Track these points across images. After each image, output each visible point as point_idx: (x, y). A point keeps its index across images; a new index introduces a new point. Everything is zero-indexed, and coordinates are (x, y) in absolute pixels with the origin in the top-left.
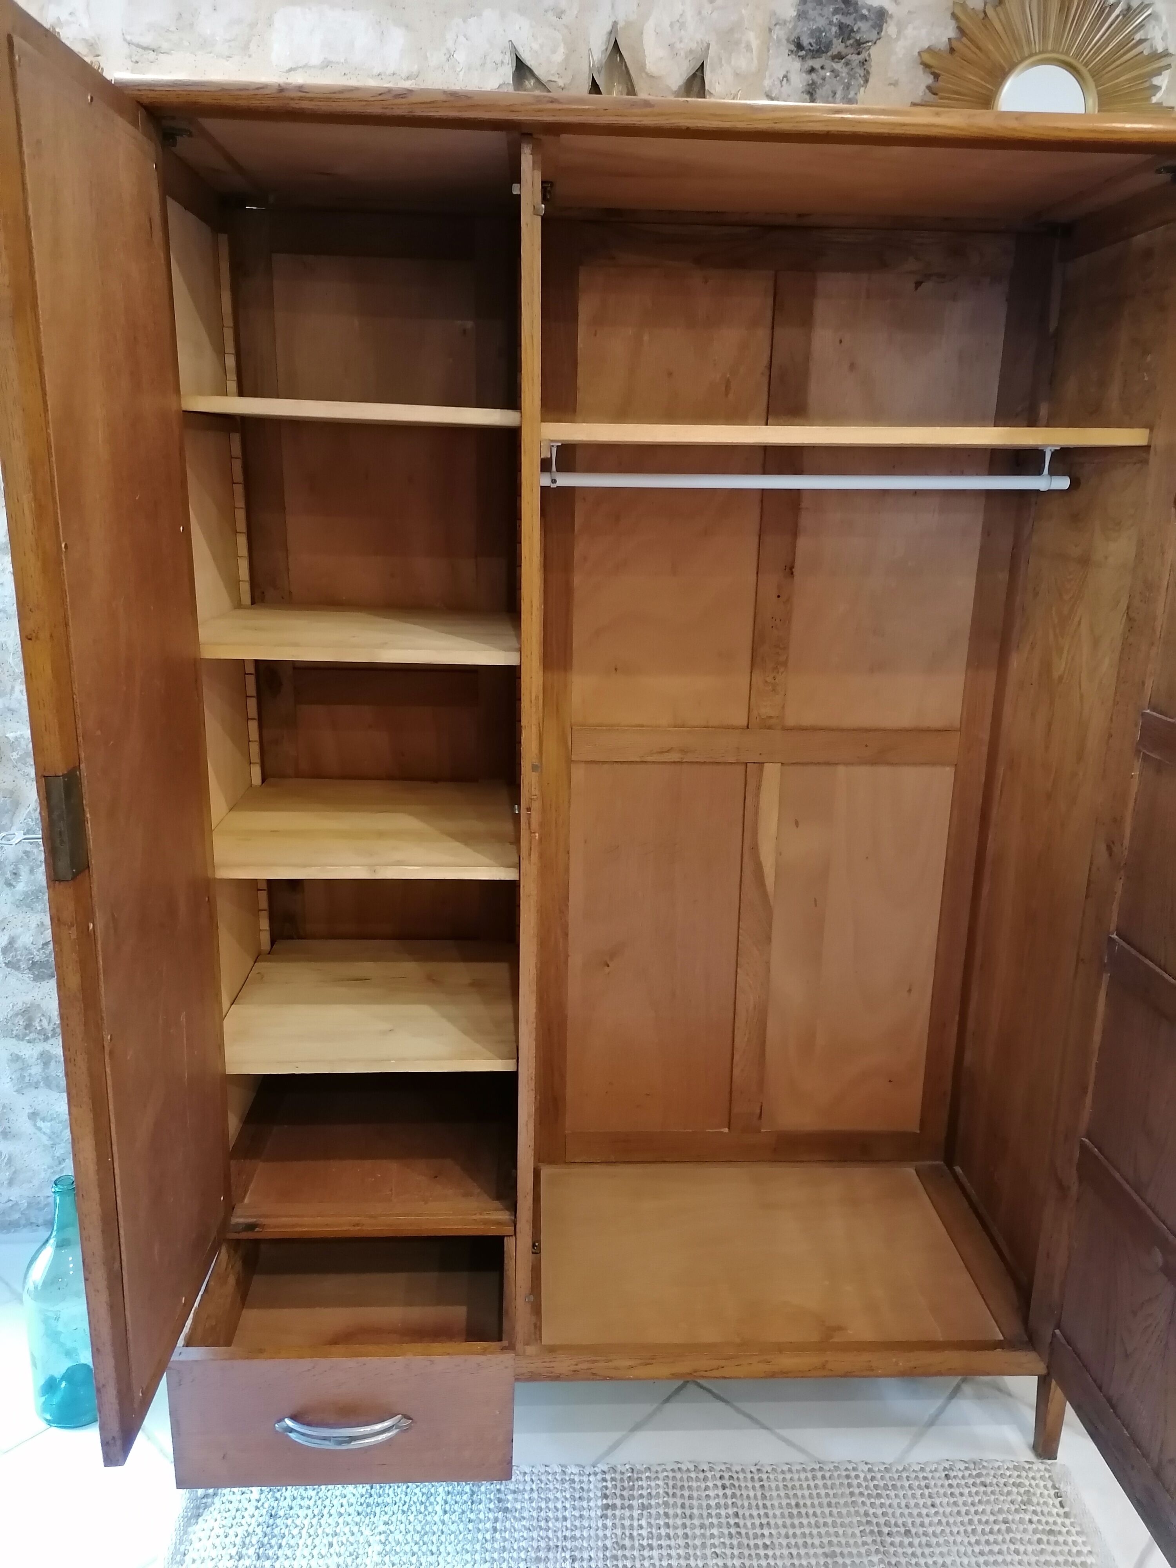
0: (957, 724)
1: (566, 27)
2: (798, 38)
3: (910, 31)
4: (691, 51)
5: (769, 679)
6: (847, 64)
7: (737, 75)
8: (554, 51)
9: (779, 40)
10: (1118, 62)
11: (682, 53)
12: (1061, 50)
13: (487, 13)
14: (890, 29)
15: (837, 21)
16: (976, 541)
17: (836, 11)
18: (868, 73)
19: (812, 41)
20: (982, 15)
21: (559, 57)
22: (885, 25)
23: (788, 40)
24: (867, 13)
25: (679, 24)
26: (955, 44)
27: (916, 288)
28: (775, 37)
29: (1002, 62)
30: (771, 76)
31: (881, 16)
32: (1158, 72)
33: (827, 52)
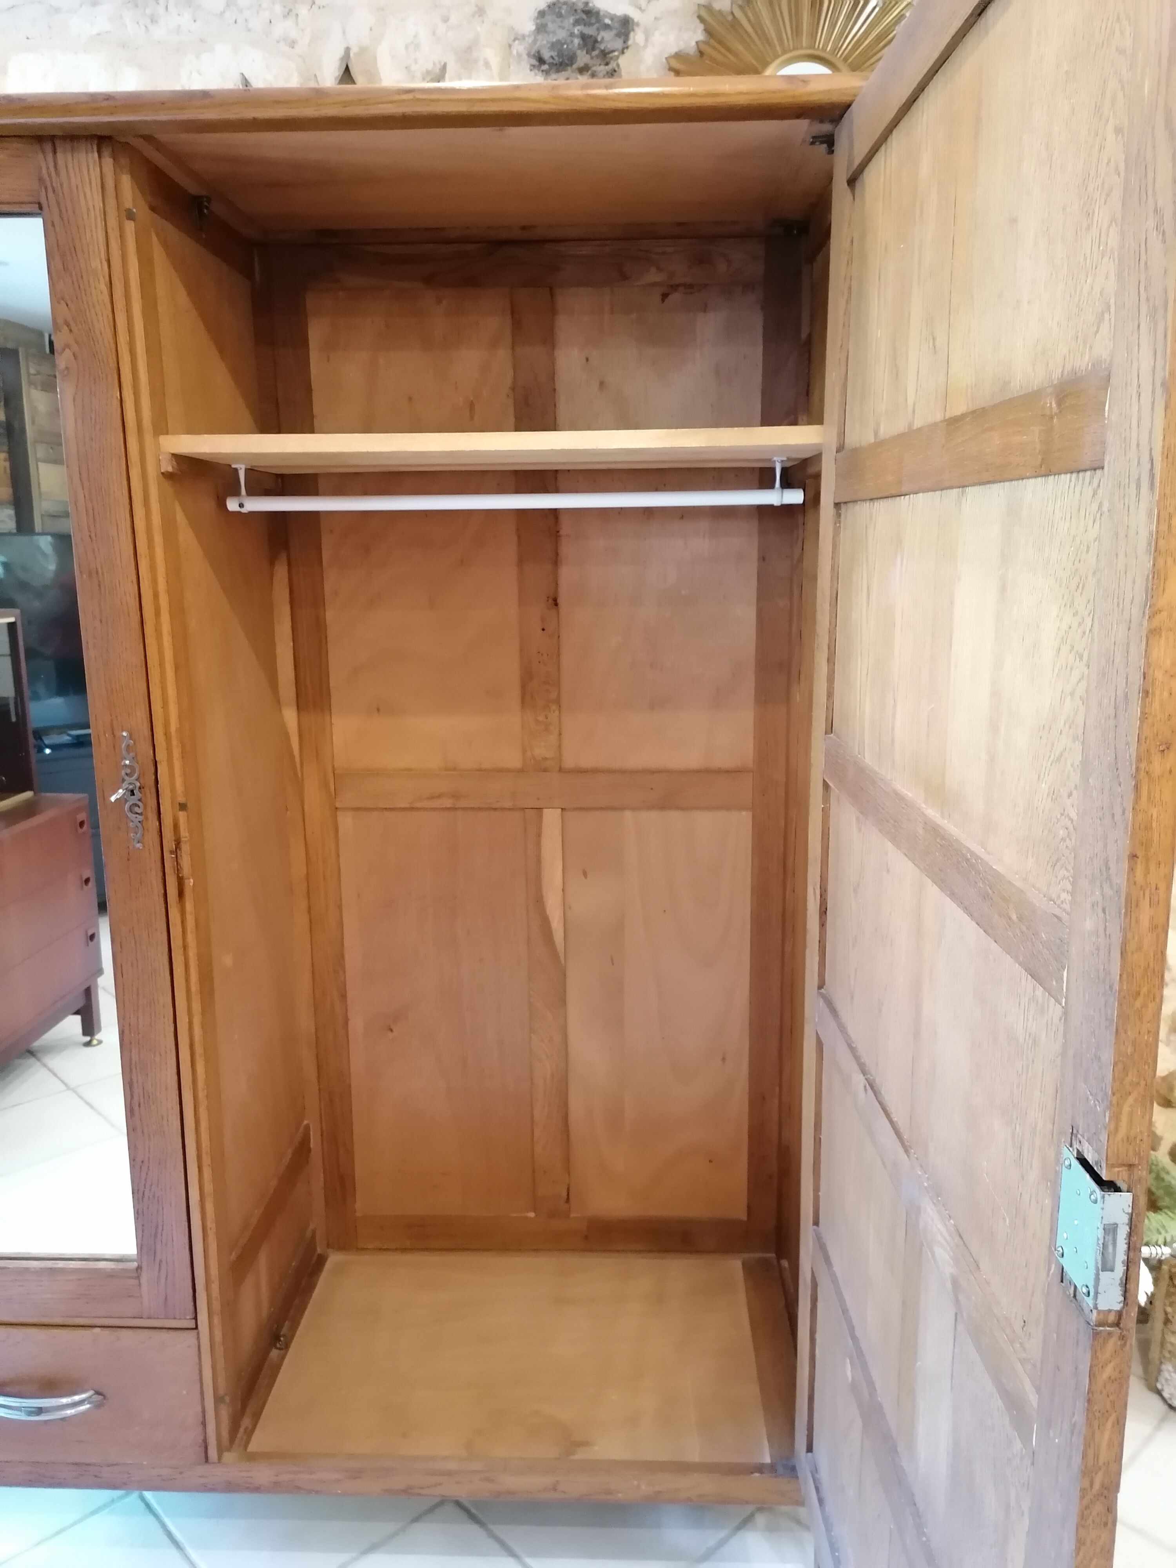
0: (750, 764)
1: (299, 55)
2: (539, 52)
3: (657, 38)
4: (428, 72)
5: (541, 718)
6: (592, 75)
8: (287, 81)
9: (519, 55)
11: (419, 74)
12: (816, 47)
13: (220, 48)
14: (637, 37)
15: (579, 32)
16: (751, 567)
17: (577, 22)
19: (554, 54)
20: (730, 18)
22: (632, 35)
23: (529, 55)
24: (610, 22)
25: (414, 45)
26: (704, 48)
27: (663, 300)
28: (515, 52)
29: (755, 63)
31: (625, 26)
33: (571, 65)
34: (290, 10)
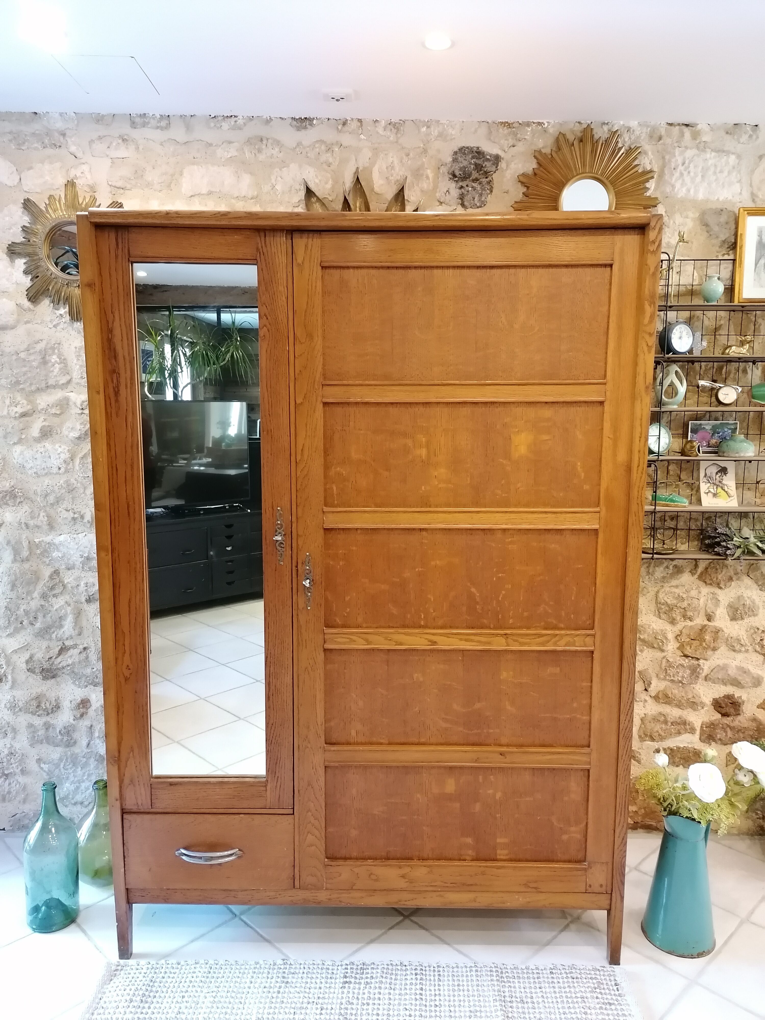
1: (333, 171)
2: (454, 172)
3: (512, 166)
4: (397, 180)
6: (480, 183)
7: (422, 191)
8: (326, 183)
9: (444, 173)
10: (624, 177)
11: (393, 182)
12: (593, 172)
13: (292, 165)
14: (502, 165)
15: (474, 162)
18: (492, 187)
19: (461, 173)
20: (550, 157)
21: (329, 186)
22: (500, 163)
23: (448, 173)
24: (489, 158)
25: (391, 167)
26: (537, 171)
28: (441, 172)
29: (562, 179)
30: (439, 191)
31: (497, 159)
32: (647, 180)
33: (469, 178)
34: (330, 148)
